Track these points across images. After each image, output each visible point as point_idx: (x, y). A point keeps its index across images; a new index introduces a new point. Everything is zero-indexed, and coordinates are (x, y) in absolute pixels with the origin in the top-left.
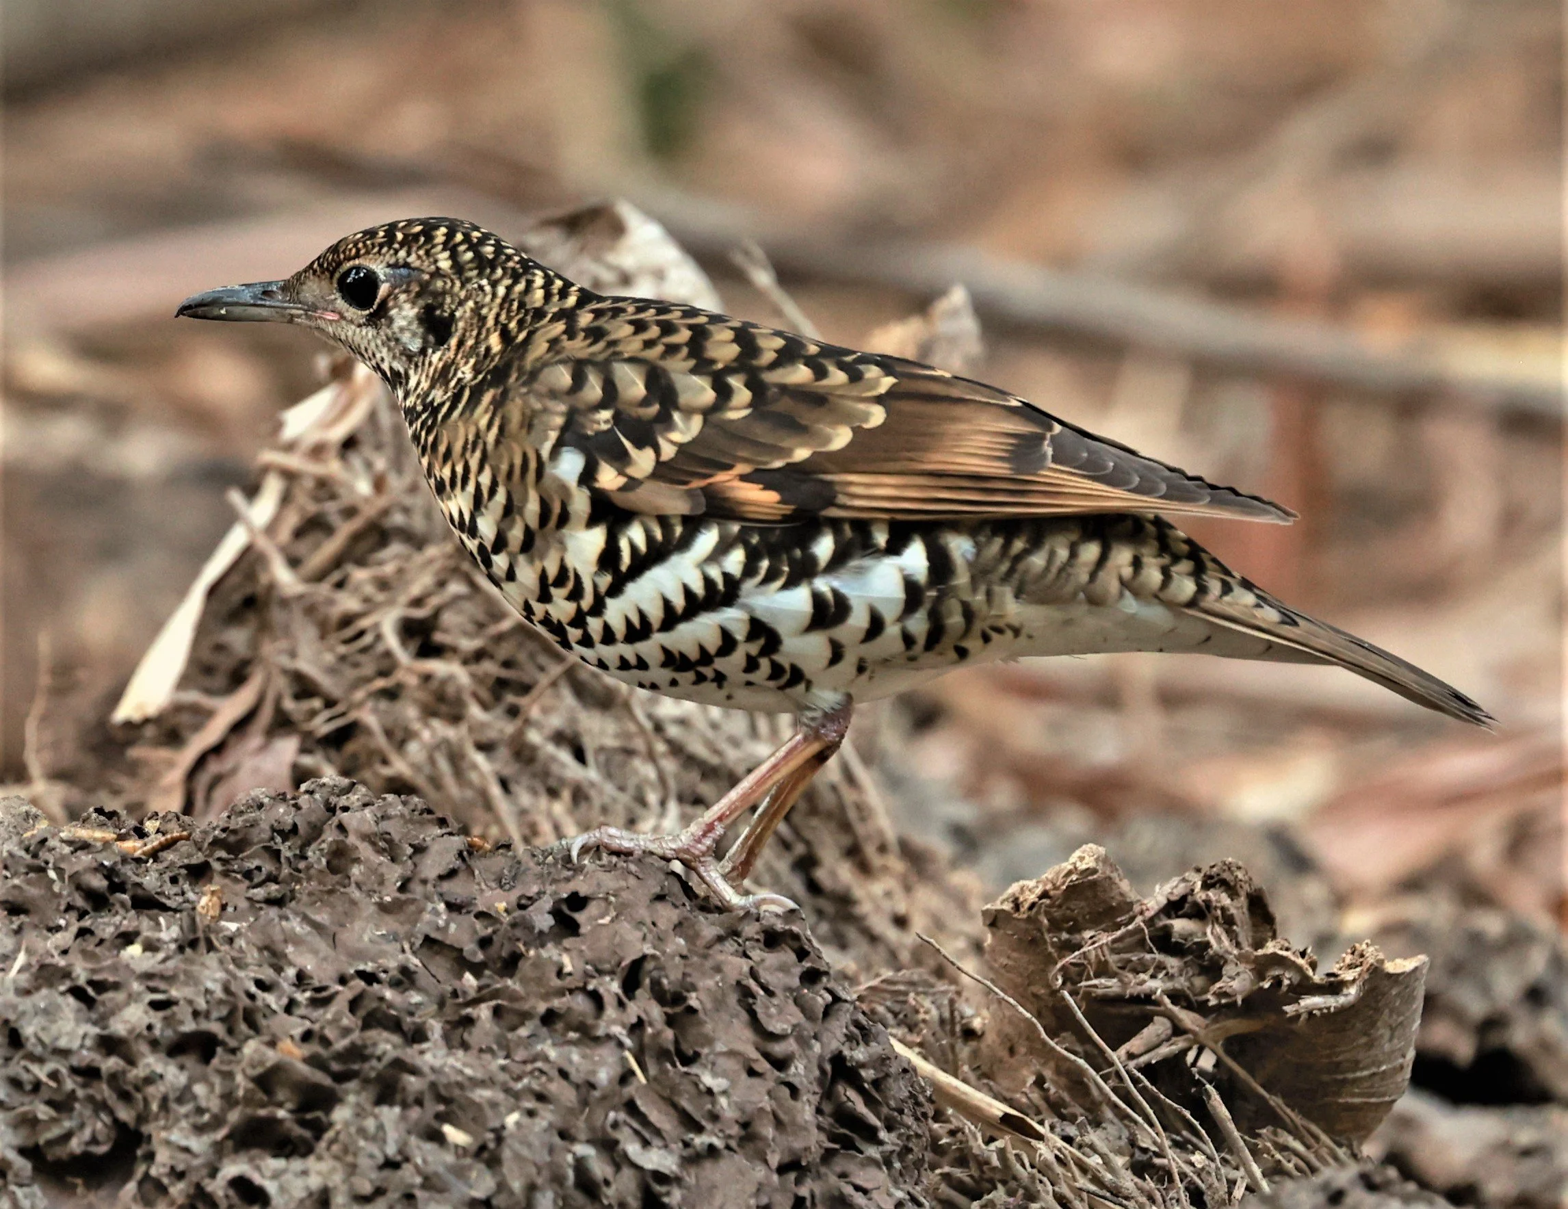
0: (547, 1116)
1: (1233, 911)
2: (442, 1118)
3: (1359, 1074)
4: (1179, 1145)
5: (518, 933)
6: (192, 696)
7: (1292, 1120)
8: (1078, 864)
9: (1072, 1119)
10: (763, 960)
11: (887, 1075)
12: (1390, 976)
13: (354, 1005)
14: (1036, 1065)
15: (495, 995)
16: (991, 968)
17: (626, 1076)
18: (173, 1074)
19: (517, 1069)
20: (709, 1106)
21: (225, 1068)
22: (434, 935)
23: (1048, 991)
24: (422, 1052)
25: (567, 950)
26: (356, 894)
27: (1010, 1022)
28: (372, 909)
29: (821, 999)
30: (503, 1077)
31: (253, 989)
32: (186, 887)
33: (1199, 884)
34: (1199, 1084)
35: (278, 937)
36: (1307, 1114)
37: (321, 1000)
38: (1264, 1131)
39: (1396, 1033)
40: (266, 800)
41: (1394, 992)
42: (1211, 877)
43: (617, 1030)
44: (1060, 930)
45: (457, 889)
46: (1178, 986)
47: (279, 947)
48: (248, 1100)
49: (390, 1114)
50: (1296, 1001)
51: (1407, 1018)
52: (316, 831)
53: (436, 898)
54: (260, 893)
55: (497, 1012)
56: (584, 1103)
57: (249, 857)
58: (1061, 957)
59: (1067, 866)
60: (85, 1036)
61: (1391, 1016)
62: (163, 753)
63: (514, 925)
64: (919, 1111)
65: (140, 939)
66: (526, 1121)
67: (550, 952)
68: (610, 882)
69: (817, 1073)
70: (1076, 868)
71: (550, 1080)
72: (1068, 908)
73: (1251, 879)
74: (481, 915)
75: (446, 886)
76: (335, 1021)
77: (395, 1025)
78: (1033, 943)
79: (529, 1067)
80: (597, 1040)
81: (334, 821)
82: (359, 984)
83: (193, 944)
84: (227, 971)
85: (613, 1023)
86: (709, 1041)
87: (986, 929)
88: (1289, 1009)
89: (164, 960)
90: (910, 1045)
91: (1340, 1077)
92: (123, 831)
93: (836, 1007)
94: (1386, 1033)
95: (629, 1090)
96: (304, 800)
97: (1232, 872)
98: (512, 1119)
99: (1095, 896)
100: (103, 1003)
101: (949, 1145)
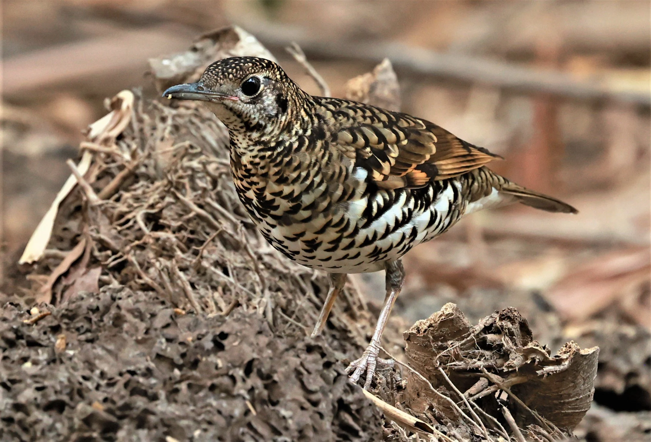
0: (212, 431)
1: (513, 330)
2: (167, 434)
3: (570, 400)
4: (492, 434)
5: (198, 350)
6: (54, 251)
7: (542, 421)
8: (445, 312)
9: (445, 424)
10: (306, 359)
11: (362, 407)
12: (582, 356)
13: (126, 385)
14: (429, 401)
15: (188, 378)
16: (408, 359)
17: (247, 412)
18: (46, 419)
19: (199, 411)
20: (284, 424)
21: (70, 415)
22: (161, 353)
23: (433, 368)
24: (156, 405)
25: (219, 357)
26: (125, 336)
27: (418, 382)
28: (133, 343)
29: (332, 374)
30: (192, 415)
31: (81, 380)
32: (51, 336)
33: (498, 318)
34: (501, 407)
35: (92, 356)
36: (548, 418)
37: (111, 384)
38: (530, 426)
39: (586, 381)
40: (85, 296)
41: (585, 363)
42: (503, 315)
43: (243, 392)
44: (438, 341)
45: (170, 332)
46: (490, 364)
47: (92, 361)
48: (80, 430)
49: (143, 433)
50: (542, 368)
51: (591, 374)
52: (107, 309)
53: (161, 336)
54: (83, 337)
55: (190, 386)
56: (229, 424)
57: (78, 322)
58: (439, 353)
59: (440, 313)
60: (7, 404)
61: (583, 374)
62: (42, 277)
63: (196, 347)
64: (377, 423)
65: (30, 360)
66: (203, 434)
67: (212, 358)
68: (237, 326)
69: (331, 407)
70: (443, 313)
71: (214, 415)
72: (441, 331)
73: (520, 316)
74: (182, 343)
75: (166, 331)
76: (118, 392)
77: (144, 393)
78: (425, 347)
79: (204, 410)
80: (234, 397)
81: (115, 304)
82: (128, 376)
83: (54, 361)
84: (69, 372)
85: (241, 389)
86: (283, 395)
87: (405, 341)
88: (539, 372)
89: (41, 369)
90: (374, 394)
91: (562, 401)
92: (22, 312)
93: (339, 378)
94: (581, 381)
95: (249, 418)
96: (101, 295)
97: (512, 313)
98: (197, 433)
99: (453, 325)
100: (15, 389)
101: (392, 437)
